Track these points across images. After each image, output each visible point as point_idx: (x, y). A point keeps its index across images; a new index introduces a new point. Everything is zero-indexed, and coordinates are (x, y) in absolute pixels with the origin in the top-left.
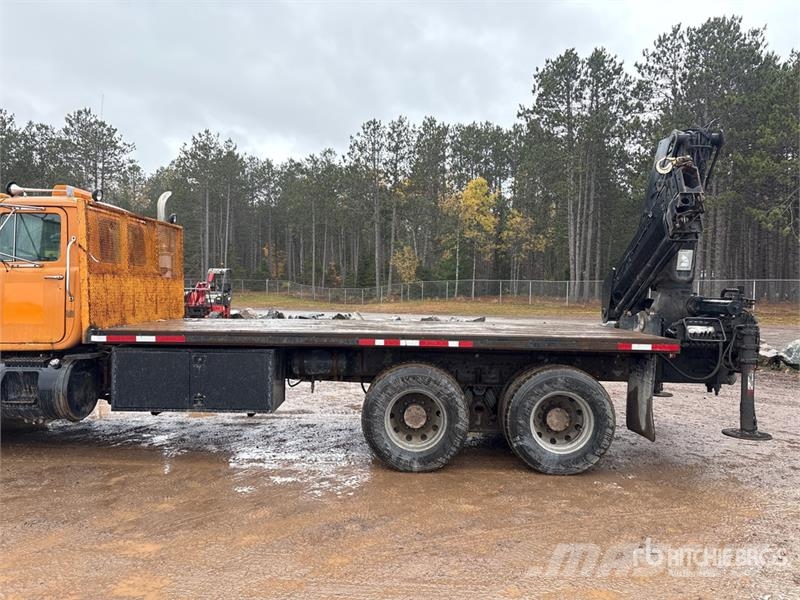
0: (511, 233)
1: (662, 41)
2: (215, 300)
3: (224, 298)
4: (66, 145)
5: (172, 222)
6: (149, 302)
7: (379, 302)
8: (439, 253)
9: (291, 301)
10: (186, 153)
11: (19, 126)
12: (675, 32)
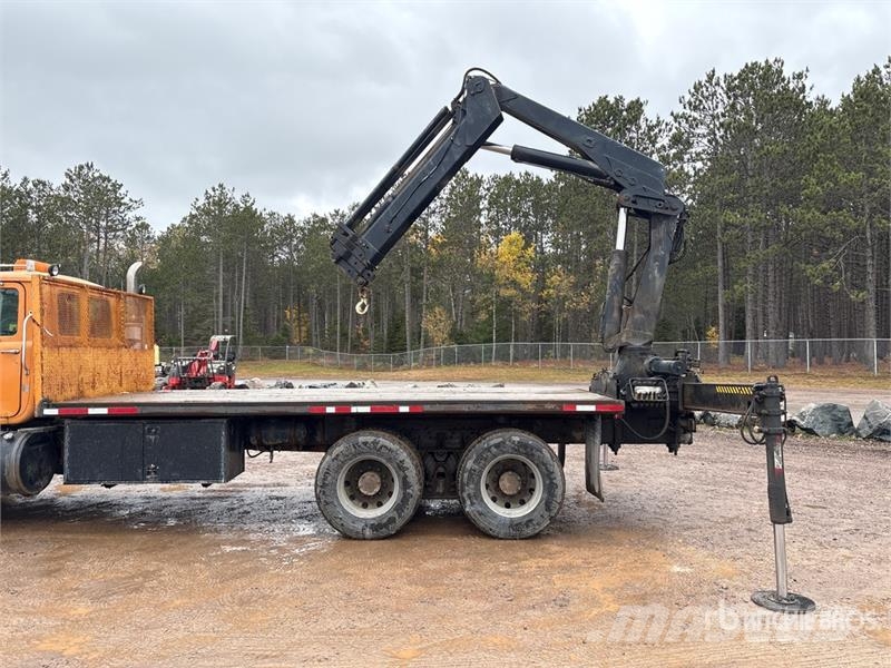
0: (552, 291)
1: (698, 87)
2: (218, 369)
3: (229, 368)
4: (65, 203)
5: (141, 293)
6: (112, 375)
7: (410, 369)
8: (474, 313)
9: (313, 369)
10: (197, 209)
11: (15, 182)
12: (710, 78)
